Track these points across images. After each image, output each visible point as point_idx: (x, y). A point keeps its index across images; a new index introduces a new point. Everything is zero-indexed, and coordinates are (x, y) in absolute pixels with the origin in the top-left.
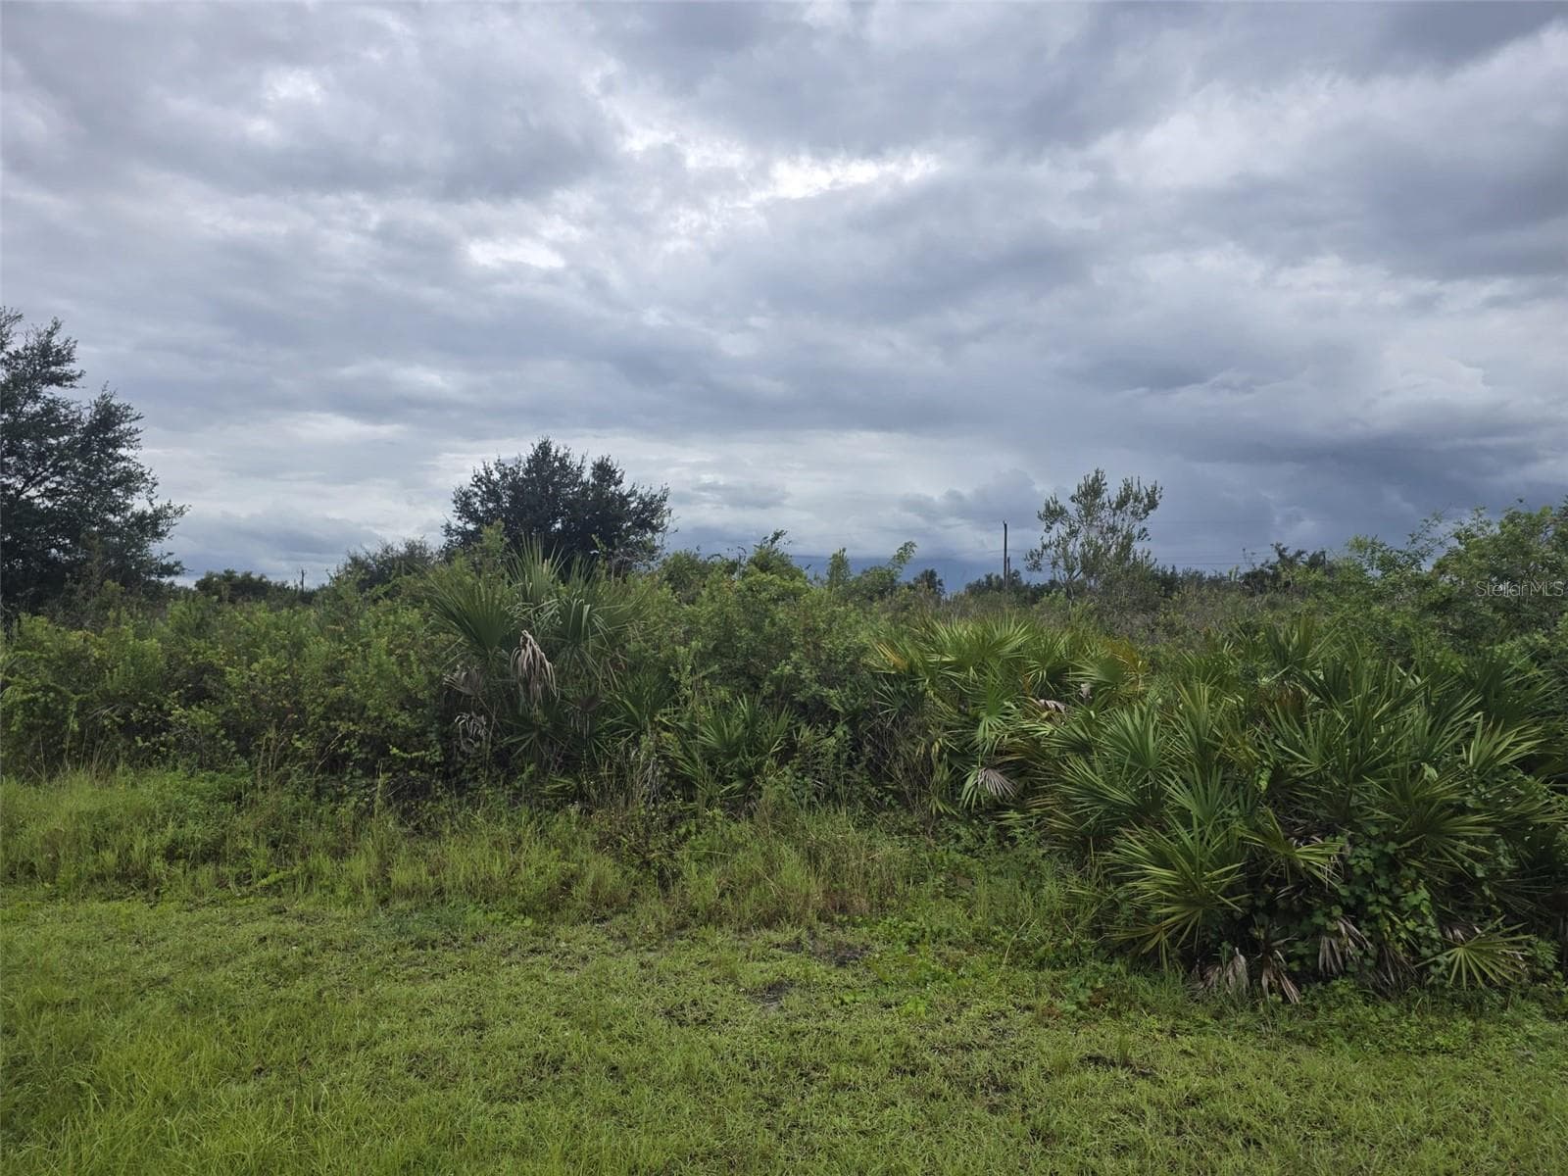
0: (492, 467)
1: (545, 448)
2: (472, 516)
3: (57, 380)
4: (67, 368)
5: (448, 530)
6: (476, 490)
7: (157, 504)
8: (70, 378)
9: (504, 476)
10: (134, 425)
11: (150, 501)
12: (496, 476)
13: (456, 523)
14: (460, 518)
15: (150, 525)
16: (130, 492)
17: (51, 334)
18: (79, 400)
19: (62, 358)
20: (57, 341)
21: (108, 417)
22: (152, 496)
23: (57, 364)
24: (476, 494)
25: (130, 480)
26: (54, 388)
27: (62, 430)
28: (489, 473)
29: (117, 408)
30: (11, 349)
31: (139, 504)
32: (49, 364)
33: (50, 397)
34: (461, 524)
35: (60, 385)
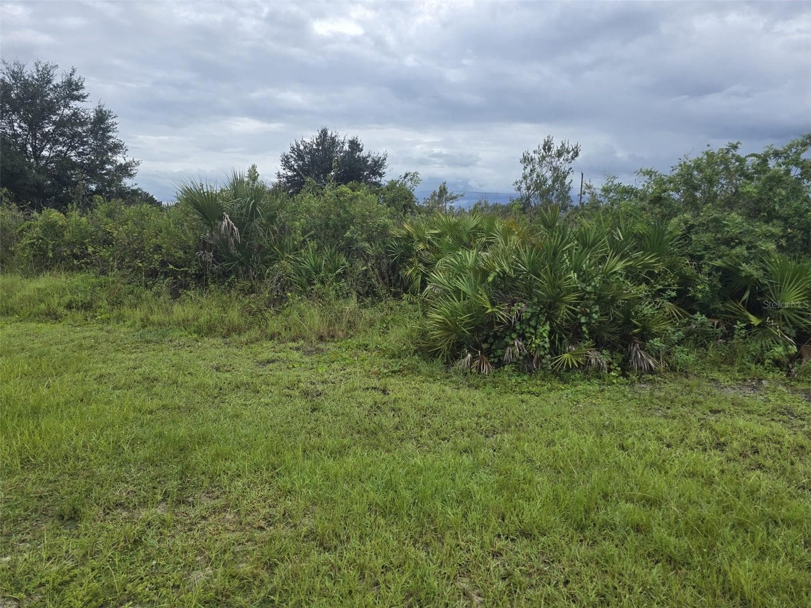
0: (300, 143)
1: (324, 133)
2: (291, 168)
3: (78, 98)
4: (81, 92)
5: (279, 176)
6: (293, 155)
7: (128, 160)
8: (84, 97)
9: (305, 147)
10: (114, 120)
11: (124, 158)
12: (302, 148)
13: (282, 172)
14: (284, 169)
15: (125, 170)
16: (115, 153)
17: (71, 75)
18: (87, 108)
19: (78, 87)
20: (75, 78)
21: (101, 117)
22: (125, 156)
23: (77, 90)
24: (292, 157)
25: (116, 148)
26: (77, 102)
27: (82, 124)
28: (298, 146)
29: (105, 112)
30: (54, 83)
31: (120, 159)
32: (73, 90)
33: (75, 107)
34: (284, 172)
35: (79, 100)
